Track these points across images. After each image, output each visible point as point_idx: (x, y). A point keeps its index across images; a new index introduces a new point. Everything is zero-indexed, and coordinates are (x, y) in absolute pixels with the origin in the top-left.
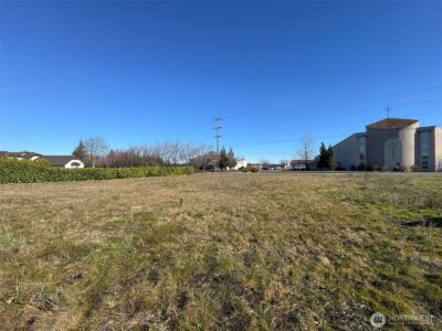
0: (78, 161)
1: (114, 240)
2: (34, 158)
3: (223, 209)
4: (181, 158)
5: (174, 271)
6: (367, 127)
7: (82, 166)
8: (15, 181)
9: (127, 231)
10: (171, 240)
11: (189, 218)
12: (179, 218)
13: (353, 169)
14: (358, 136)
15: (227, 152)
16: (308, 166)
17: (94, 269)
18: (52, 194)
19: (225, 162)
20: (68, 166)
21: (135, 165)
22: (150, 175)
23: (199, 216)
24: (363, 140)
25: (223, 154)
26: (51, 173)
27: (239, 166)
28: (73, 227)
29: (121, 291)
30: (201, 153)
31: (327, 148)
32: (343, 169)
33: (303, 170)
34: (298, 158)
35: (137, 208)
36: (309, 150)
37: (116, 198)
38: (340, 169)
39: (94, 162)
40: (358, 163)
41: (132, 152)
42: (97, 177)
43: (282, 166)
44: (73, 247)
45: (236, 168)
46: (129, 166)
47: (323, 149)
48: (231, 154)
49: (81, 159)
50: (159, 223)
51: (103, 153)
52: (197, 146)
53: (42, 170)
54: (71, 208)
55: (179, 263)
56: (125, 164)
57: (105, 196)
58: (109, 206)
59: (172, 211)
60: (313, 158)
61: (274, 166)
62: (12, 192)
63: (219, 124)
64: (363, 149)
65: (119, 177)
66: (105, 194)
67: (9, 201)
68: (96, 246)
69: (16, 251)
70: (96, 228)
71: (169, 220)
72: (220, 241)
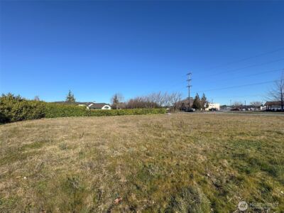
0: (108, 106)
2: (91, 105)
7: (110, 108)
15: (201, 97)
19: (197, 105)
20: (103, 108)
25: (197, 99)
33: (278, 111)
34: (272, 99)
43: (256, 107)
48: (204, 98)
61: (246, 107)
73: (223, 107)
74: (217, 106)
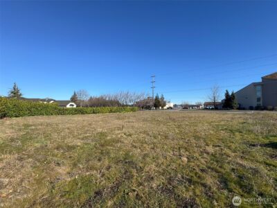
0: (73, 103)
1: (86, 144)
2: (52, 102)
3: (144, 132)
4: (130, 101)
5: (109, 157)
6: (262, 78)
7: (75, 106)
8: (43, 115)
9: (92, 141)
10: (112, 145)
11: (124, 136)
12: (119, 136)
13: (251, 108)
14: (255, 85)
15: (160, 97)
16: (216, 107)
17: (76, 154)
18: (60, 122)
19: (158, 103)
20: (68, 106)
21: (104, 106)
22: (111, 111)
23: (130, 135)
24: (259, 88)
25: (157, 98)
26: (60, 110)
27: (167, 106)
28: (69, 137)
29: (86, 163)
30: (142, 99)
31: (230, 94)
32: (244, 109)
33: (212, 109)
34: (209, 101)
35: (99, 130)
36: (216, 95)
37: (90, 124)
38: (240, 108)
39: (81, 104)
40: (255, 104)
41: (102, 98)
42: (82, 113)
43: (198, 106)
44: (69, 146)
45: (165, 108)
46: (100, 106)
47: (227, 95)
48: (163, 98)
49: (74, 102)
50: (108, 138)
51: (86, 99)
52: (139, 94)
53: (56, 109)
54: (68, 129)
55: (112, 156)
56: (98, 105)
57: (85, 123)
58: (86, 128)
59: (117, 132)
60: (220, 101)
61: (192, 106)
62: (42, 120)
63: (153, 79)
64: (259, 94)
65: (94, 113)
66: (85, 122)
67: (41, 125)
68: (78, 146)
69: (46, 146)
70: (79, 138)
71: (114, 136)
72: (135, 147)
73: (175, 106)
74: (172, 105)
